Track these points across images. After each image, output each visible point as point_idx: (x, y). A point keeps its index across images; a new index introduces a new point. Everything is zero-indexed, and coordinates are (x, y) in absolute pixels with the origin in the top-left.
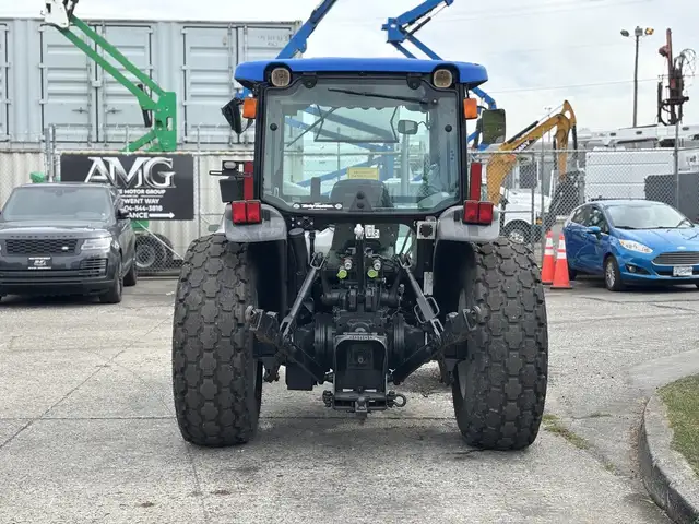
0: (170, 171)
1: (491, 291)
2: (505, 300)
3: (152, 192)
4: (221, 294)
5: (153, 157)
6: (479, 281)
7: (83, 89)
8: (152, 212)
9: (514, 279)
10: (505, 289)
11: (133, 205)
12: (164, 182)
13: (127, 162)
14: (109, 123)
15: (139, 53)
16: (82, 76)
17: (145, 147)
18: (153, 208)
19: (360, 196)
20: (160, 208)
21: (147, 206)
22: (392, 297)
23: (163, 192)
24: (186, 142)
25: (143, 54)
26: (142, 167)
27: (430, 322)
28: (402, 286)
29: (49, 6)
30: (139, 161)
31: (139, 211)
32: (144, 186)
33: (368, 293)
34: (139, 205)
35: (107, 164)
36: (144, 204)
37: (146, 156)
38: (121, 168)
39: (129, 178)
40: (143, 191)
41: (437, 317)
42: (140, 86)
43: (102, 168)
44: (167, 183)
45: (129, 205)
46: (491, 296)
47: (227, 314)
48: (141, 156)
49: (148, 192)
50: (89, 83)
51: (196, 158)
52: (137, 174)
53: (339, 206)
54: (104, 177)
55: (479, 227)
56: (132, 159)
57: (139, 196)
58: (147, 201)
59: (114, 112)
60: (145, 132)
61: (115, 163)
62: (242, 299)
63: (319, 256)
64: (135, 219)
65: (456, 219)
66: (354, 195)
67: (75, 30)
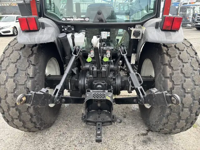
1: (175, 72)
2: (183, 78)
4: (17, 75)
6: (166, 64)
9: (188, 64)
10: (183, 72)
19: (99, 13)
22: (116, 67)
27: (137, 88)
28: (121, 61)
33: (103, 69)
41: (141, 85)
46: (174, 75)
47: (22, 86)
53: (87, 19)
55: (171, 33)
62: (31, 76)
63: (77, 48)
65: (157, 27)
66: (96, 12)
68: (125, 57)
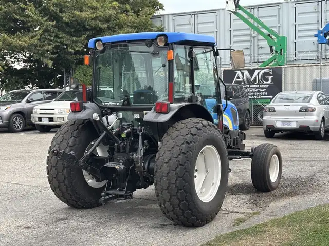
0: (271, 75)
2: (166, 151)
3: (262, 86)
4: (62, 142)
5: (263, 69)
7: (248, 38)
8: (263, 95)
11: (254, 92)
12: (268, 81)
13: (251, 72)
14: (259, 53)
15: (274, 19)
16: (248, 32)
17: (271, 64)
18: (263, 94)
20: (266, 93)
21: (260, 92)
23: (268, 85)
24: (295, 60)
25: (275, 19)
26: (258, 74)
29: (227, 2)
30: (257, 72)
31: (257, 95)
32: (259, 83)
34: (256, 92)
35: (243, 74)
36: (259, 92)
37: (261, 69)
38: (248, 75)
39: (252, 79)
40: (258, 86)
42: (269, 35)
43: (241, 75)
44: (270, 81)
45: (252, 92)
46: (162, 149)
48: (257, 69)
49: (261, 86)
50: (251, 35)
51: (283, 69)
52: (256, 78)
54: (241, 80)
56: (254, 70)
57: (257, 88)
58: (260, 90)
59: (262, 48)
60: (271, 56)
61: (246, 73)
62: (70, 145)
64: (255, 99)
67: (240, 12)
68: (140, 134)
